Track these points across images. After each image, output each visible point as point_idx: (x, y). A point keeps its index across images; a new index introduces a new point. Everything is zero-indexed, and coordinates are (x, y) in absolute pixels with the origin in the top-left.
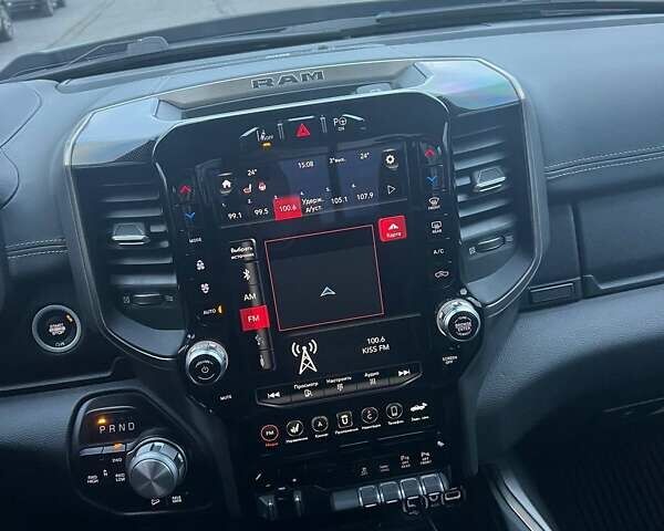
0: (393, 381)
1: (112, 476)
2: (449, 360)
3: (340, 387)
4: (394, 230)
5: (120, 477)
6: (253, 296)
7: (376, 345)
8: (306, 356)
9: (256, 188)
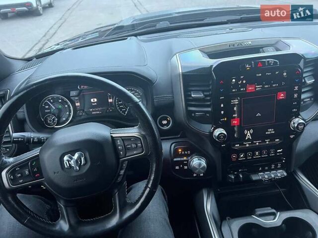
0: (273, 142)
1: (183, 167)
2: (292, 136)
3: (257, 144)
4: (282, 96)
5: (186, 167)
6: (236, 115)
7: (271, 131)
8: (249, 134)
9: (242, 82)
